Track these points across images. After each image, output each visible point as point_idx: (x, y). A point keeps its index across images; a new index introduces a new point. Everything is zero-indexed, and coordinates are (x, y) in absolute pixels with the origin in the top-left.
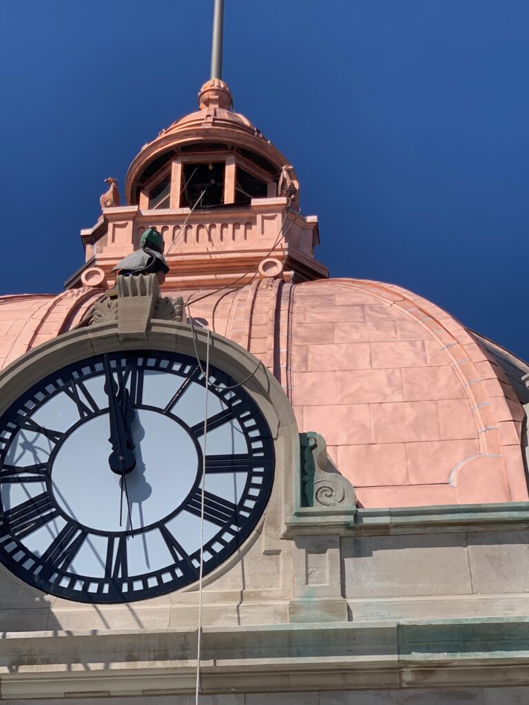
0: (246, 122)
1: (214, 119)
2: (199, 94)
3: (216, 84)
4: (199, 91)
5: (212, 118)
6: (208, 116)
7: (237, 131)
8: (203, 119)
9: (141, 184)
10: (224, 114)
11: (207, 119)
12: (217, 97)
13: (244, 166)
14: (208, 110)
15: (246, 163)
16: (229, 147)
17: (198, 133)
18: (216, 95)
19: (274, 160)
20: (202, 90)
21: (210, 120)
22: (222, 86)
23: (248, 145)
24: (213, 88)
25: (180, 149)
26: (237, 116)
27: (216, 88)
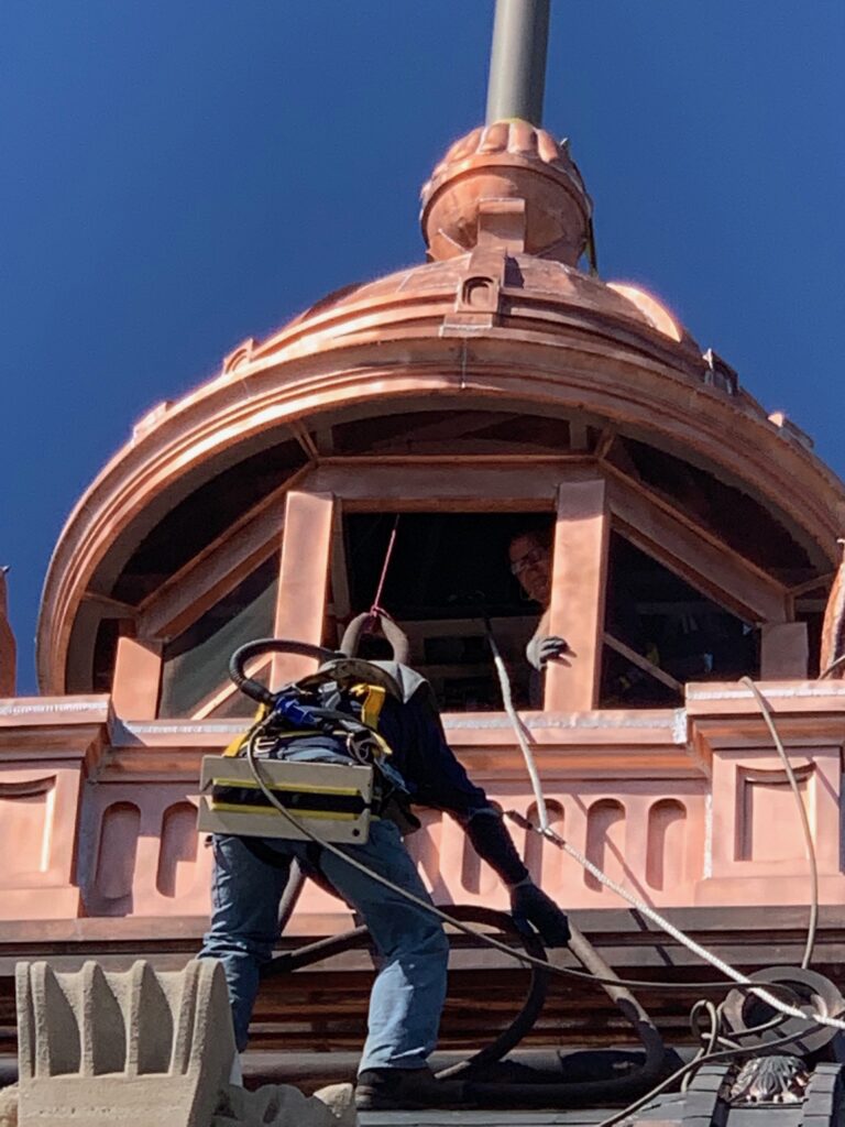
0: (665, 324)
1: (505, 300)
2: (428, 189)
3: (514, 147)
4: (427, 174)
5: (493, 289)
6: (474, 283)
7: (621, 355)
8: (450, 299)
9: (119, 610)
10: (553, 279)
11: (466, 296)
12: (519, 205)
13: (647, 533)
14: (474, 259)
15: (658, 515)
16: (577, 431)
17: (422, 358)
18: (512, 194)
19: (797, 512)
20: (443, 171)
21: (485, 300)
22: (545, 154)
23: (675, 428)
24: (500, 159)
25: (327, 437)
26: (617, 296)
27: (517, 162)
